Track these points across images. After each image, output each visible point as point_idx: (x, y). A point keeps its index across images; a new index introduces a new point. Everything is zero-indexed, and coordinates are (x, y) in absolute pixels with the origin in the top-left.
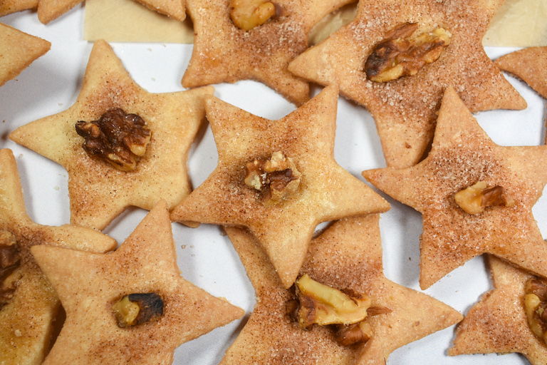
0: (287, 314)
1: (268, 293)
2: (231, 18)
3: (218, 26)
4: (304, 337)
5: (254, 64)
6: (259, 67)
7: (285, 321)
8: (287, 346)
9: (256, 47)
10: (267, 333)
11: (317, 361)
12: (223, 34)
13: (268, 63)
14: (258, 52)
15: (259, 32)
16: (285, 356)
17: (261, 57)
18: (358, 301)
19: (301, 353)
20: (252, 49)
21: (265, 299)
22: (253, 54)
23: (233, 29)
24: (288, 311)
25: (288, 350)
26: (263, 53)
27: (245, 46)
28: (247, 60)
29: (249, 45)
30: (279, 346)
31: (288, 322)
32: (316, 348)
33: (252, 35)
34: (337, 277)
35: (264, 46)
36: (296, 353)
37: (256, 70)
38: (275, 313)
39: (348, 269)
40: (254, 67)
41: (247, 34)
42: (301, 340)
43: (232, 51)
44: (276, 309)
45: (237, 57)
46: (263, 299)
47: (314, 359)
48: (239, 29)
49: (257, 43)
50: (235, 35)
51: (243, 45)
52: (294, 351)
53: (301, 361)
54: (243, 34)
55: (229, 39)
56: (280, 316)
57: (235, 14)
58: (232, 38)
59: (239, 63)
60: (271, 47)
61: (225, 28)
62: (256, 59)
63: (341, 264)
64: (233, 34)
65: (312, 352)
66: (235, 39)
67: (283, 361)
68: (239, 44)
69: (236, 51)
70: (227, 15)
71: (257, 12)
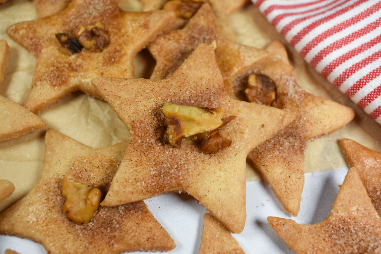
0: (157, 140)
1: (138, 125)
2: (71, 220)
3: (63, 233)
4: (175, 153)
5: (111, 243)
6: (117, 242)
7: (157, 144)
8: (162, 163)
9: (105, 229)
10: (144, 157)
11: (190, 170)
12: (71, 236)
13: (122, 234)
14: (109, 231)
15: (100, 215)
16: (163, 171)
17: (113, 234)
18: (213, 112)
19: (176, 166)
20: (102, 233)
21: (137, 130)
22: (106, 235)
23: (77, 227)
24: (158, 137)
25: (165, 166)
26: (113, 230)
27: (95, 233)
28: (104, 243)
29: (98, 230)
30: (156, 165)
31: (160, 144)
32: (187, 160)
33: (95, 222)
34: (193, 102)
35: (111, 223)
36: (172, 167)
37: (116, 246)
38: (148, 139)
39: (200, 94)
40: (113, 245)
41: (91, 223)
42: (173, 156)
43: (87, 244)
44: (147, 136)
45: (95, 247)
46: (135, 131)
47: (187, 169)
48: (82, 224)
49: (103, 225)
50: (82, 231)
51: (93, 234)
52: (169, 166)
53: (176, 172)
54: (88, 226)
55: (78, 236)
56: (153, 141)
57: (72, 215)
58: (81, 235)
59: (99, 250)
60: (116, 220)
61: (70, 231)
62: (110, 238)
63: (193, 92)
64: (79, 231)
65: (184, 164)
66: (84, 234)
67: (162, 176)
68: (89, 236)
69: (90, 243)
70: (66, 220)
71: (89, 202)
